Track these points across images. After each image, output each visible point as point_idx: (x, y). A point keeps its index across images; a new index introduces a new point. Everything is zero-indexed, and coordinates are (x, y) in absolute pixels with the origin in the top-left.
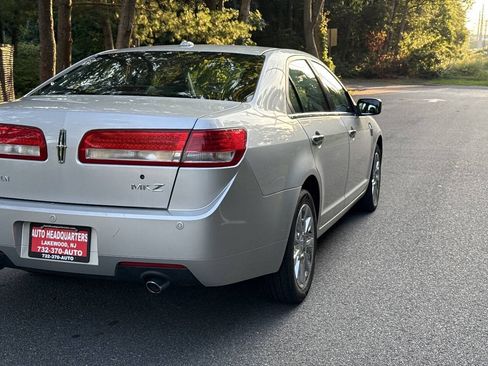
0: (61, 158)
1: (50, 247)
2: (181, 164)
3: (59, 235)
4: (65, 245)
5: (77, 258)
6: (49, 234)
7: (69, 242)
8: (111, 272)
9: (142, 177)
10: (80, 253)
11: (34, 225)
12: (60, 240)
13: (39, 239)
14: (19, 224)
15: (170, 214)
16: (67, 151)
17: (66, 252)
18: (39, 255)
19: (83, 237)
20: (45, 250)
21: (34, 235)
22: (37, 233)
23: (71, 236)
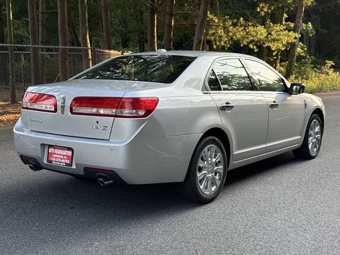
0: (63, 112)
1: (56, 158)
2: (116, 116)
3: (60, 152)
4: (62, 157)
5: (67, 164)
6: (56, 151)
7: (64, 155)
8: (82, 173)
9: (97, 122)
10: (68, 162)
11: (50, 146)
12: (60, 155)
13: (52, 153)
14: (43, 145)
15: (111, 143)
16: (65, 108)
17: (62, 161)
18: (51, 162)
19: (70, 153)
20: (54, 159)
21: (50, 151)
22: (51, 150)
23: (65, 152)
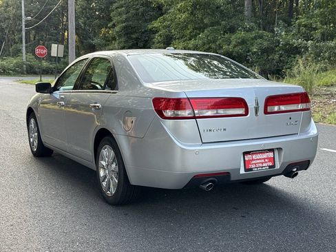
1: (255, 164)
3: (259, 156)
4: (263, 161)
5: (270, 167)
6: (254, 157)
7: (264, 159)
9: (290, 119)
10: (271, 164)
11: (246, 153)
12: (260, 159)
13: (249, 161)
17: (264, 165)
18: (251, 170)
19: (271, 155)
20: (253, 166)
21: (246, 159)
22: (248, 158)
23: (265, 156)
